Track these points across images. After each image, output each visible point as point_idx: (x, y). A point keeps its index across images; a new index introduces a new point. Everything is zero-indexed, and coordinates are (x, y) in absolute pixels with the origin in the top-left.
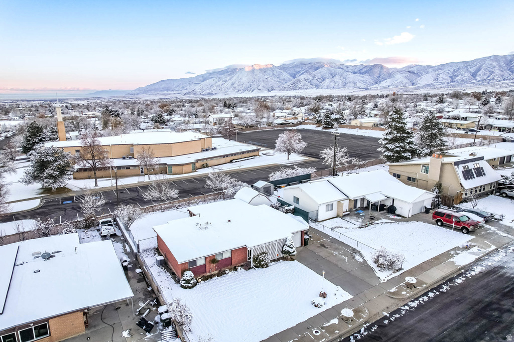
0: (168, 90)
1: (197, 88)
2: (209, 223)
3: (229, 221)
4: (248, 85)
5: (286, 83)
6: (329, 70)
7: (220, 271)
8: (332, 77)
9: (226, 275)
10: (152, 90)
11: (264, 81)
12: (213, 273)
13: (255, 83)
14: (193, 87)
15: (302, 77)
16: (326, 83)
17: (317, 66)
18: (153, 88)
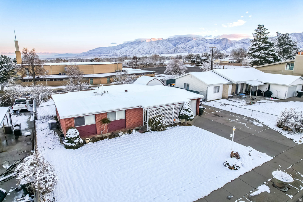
0: (101, 54)
1: (118, 52)
2: (106, 92)
3: (126, 91)
4: (148, 50)
5: (170, 49)
6: (196, 42)
7: (113, 133)
8: (197, 46)
9: (118, 137)
10: (91, 53)
11: (157, 48)
12: (104, 135)
13: (152, 49)
14: (115, 52)
15: (180, 46)
16: (194, 49)
17: (189, 39)
18: (92, 52)
